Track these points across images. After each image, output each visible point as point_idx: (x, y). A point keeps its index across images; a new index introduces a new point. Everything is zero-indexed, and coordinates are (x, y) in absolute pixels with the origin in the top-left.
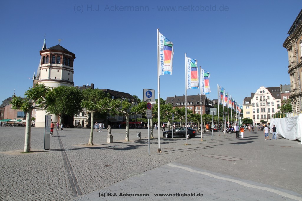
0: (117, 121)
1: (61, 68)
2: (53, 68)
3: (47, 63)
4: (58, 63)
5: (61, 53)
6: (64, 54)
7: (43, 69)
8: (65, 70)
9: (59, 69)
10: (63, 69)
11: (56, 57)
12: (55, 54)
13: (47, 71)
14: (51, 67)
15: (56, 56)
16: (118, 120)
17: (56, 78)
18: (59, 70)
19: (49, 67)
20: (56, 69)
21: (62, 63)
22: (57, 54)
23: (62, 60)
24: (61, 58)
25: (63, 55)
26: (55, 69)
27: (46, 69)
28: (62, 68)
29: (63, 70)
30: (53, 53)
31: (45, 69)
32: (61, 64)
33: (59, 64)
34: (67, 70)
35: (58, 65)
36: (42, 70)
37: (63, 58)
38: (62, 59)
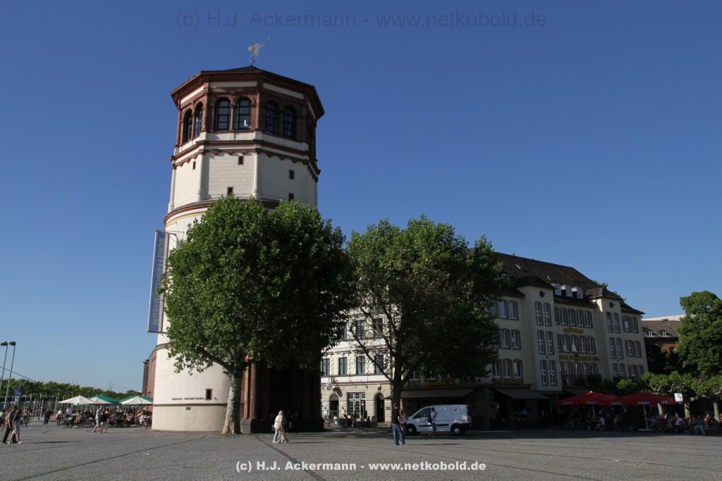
0: (537, 391)
1: (254, 147)
2: (220, 151)
3: (196, 136)
4: (239, 129)
5: (254, 84)
6: (267, 86)
7: (182, 164)
8: (270, 154)
9: (246, 152)
10: (263, 148)
11: (232, 103)
12: (229, 93)
13: (194, 167)
14: (210, 148)
15: (231, 98)
16: (540, 387)
17: (230, 190)
18: (246, 158)
19: (202, 147)
20: (232, 153)
21: (257, 127)
22: (234, 88)
23: (256, 112)
24: (255, 106)
25: (260, 90)
26: (227, 155)
27: (192, 160)
28: (259, 147)
29: (264, 156)
30: (218, 87)
31: (188, 160)
32: (252, 131)
33: (247, 130)
34: (282, 157)
35: (242, 137)
37: (261, 106)
38: (257, 109)
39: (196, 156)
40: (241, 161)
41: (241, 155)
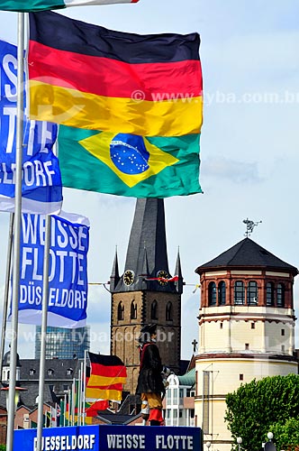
1: (262, 317)
2: (239, 319)
3: (220, 305)
4: (251, 304)
5: (260, 273)
7: (210, 322)
8: (270, 321)
9: (256, 320)
11: (245, 285)
12: (243, 278)
13: (222, 326)
14: (232, 317)
15: (245, 282)
18: (256, 323)
19: (228, 316)
20: (247, 320)
21: (263, 303)
22: (247, 275)
24: (261, 288)
25: (264, 276)
26: (243, 322)
27: (219, 322)
28: (265, 317)
29: (267, 323)
31: (216, 321)
32: (259, 306)
33: (255, 305)
34: (277, 322)
35: (252, 309)
36: (206, 323)
37: (265, 287)
38: (263, 291)
39: (222, 320)
41: (252, 321)
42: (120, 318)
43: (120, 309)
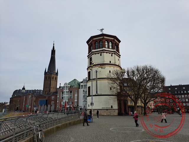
5: (113, 39)
6: (115, 40)
7: (95, 54)
10: (116, 53)
13: (101, 55)
17: (110, 62)
18: (113, 55)
19: (104, 51)
20: (110, 53)
22: (109, 39)
31: (98, 53)
32: (113, 49)
39: (101, 53)
40: (112, 56)
41: (111, 54)
42: (46, 79)
43: (46, 78)
